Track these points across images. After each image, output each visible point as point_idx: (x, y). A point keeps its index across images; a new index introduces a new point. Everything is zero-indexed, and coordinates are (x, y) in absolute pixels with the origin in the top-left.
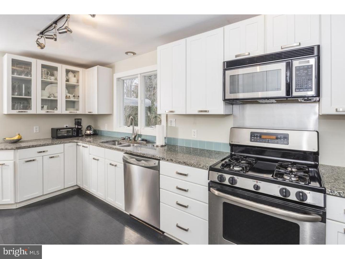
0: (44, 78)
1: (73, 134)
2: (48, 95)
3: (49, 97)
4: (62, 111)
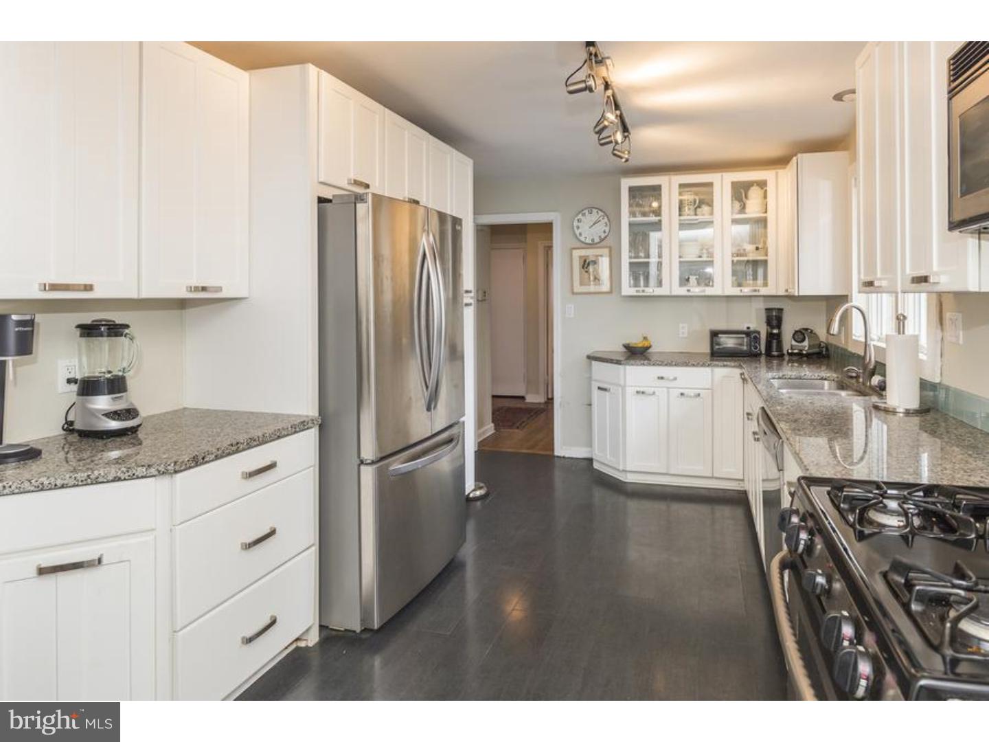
0: (688, 215)
1: (751, 348)
2: (697, 252)
3: (700, 257)
4: (723, 289)
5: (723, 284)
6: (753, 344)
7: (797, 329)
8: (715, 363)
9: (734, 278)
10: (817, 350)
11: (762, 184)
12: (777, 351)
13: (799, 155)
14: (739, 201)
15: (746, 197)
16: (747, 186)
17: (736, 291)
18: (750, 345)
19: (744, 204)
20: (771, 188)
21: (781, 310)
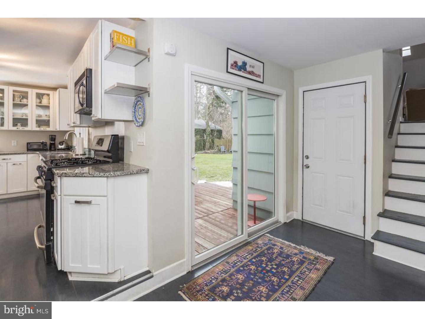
0: (17, 101)
2: (21, 115)
4: (32, 128)
5: (32, 126)
6: (44, 146)
7: (61, 141)
8: (29, 152)
9: (37, 125)
10: (67, 148)
11: (48, 95)
12: (54, 148)
13: (60, 89)
14: (39, 99)
15: (42, 98)
16: (43, 95)
17: (38, 129)
18: (43, 147)
19: (41, 100)
20: (51, 96)
21: (55, 136)
